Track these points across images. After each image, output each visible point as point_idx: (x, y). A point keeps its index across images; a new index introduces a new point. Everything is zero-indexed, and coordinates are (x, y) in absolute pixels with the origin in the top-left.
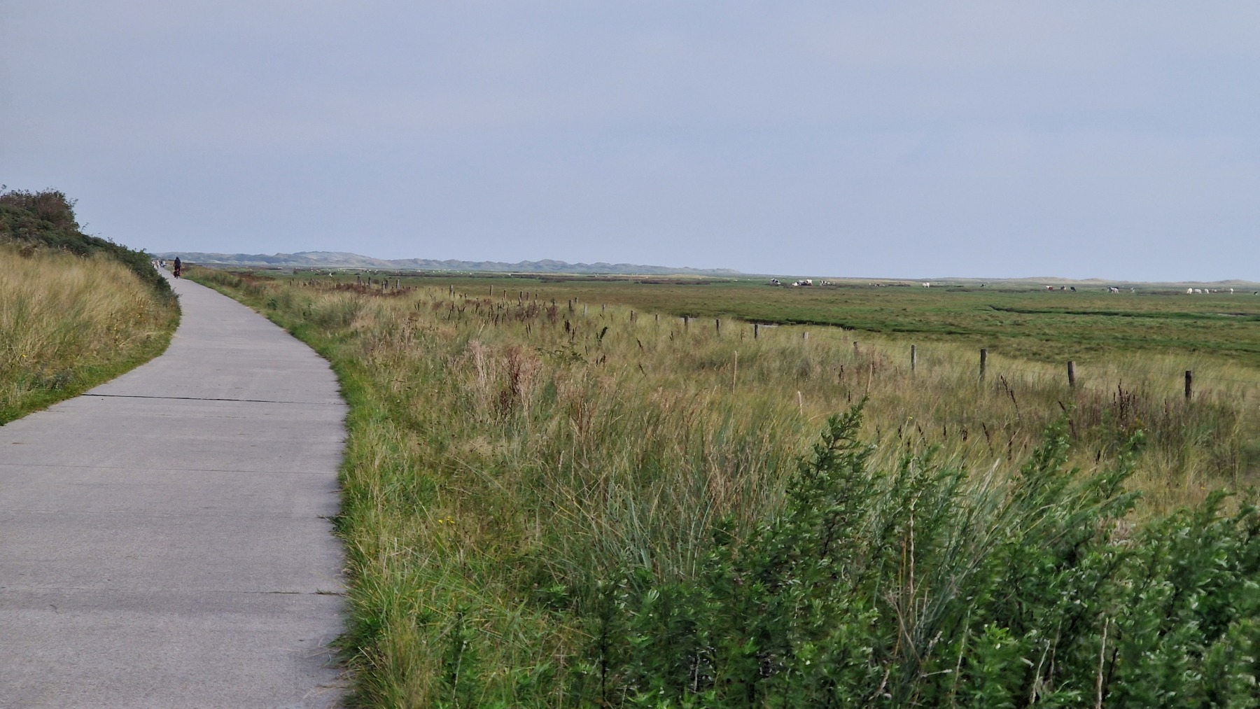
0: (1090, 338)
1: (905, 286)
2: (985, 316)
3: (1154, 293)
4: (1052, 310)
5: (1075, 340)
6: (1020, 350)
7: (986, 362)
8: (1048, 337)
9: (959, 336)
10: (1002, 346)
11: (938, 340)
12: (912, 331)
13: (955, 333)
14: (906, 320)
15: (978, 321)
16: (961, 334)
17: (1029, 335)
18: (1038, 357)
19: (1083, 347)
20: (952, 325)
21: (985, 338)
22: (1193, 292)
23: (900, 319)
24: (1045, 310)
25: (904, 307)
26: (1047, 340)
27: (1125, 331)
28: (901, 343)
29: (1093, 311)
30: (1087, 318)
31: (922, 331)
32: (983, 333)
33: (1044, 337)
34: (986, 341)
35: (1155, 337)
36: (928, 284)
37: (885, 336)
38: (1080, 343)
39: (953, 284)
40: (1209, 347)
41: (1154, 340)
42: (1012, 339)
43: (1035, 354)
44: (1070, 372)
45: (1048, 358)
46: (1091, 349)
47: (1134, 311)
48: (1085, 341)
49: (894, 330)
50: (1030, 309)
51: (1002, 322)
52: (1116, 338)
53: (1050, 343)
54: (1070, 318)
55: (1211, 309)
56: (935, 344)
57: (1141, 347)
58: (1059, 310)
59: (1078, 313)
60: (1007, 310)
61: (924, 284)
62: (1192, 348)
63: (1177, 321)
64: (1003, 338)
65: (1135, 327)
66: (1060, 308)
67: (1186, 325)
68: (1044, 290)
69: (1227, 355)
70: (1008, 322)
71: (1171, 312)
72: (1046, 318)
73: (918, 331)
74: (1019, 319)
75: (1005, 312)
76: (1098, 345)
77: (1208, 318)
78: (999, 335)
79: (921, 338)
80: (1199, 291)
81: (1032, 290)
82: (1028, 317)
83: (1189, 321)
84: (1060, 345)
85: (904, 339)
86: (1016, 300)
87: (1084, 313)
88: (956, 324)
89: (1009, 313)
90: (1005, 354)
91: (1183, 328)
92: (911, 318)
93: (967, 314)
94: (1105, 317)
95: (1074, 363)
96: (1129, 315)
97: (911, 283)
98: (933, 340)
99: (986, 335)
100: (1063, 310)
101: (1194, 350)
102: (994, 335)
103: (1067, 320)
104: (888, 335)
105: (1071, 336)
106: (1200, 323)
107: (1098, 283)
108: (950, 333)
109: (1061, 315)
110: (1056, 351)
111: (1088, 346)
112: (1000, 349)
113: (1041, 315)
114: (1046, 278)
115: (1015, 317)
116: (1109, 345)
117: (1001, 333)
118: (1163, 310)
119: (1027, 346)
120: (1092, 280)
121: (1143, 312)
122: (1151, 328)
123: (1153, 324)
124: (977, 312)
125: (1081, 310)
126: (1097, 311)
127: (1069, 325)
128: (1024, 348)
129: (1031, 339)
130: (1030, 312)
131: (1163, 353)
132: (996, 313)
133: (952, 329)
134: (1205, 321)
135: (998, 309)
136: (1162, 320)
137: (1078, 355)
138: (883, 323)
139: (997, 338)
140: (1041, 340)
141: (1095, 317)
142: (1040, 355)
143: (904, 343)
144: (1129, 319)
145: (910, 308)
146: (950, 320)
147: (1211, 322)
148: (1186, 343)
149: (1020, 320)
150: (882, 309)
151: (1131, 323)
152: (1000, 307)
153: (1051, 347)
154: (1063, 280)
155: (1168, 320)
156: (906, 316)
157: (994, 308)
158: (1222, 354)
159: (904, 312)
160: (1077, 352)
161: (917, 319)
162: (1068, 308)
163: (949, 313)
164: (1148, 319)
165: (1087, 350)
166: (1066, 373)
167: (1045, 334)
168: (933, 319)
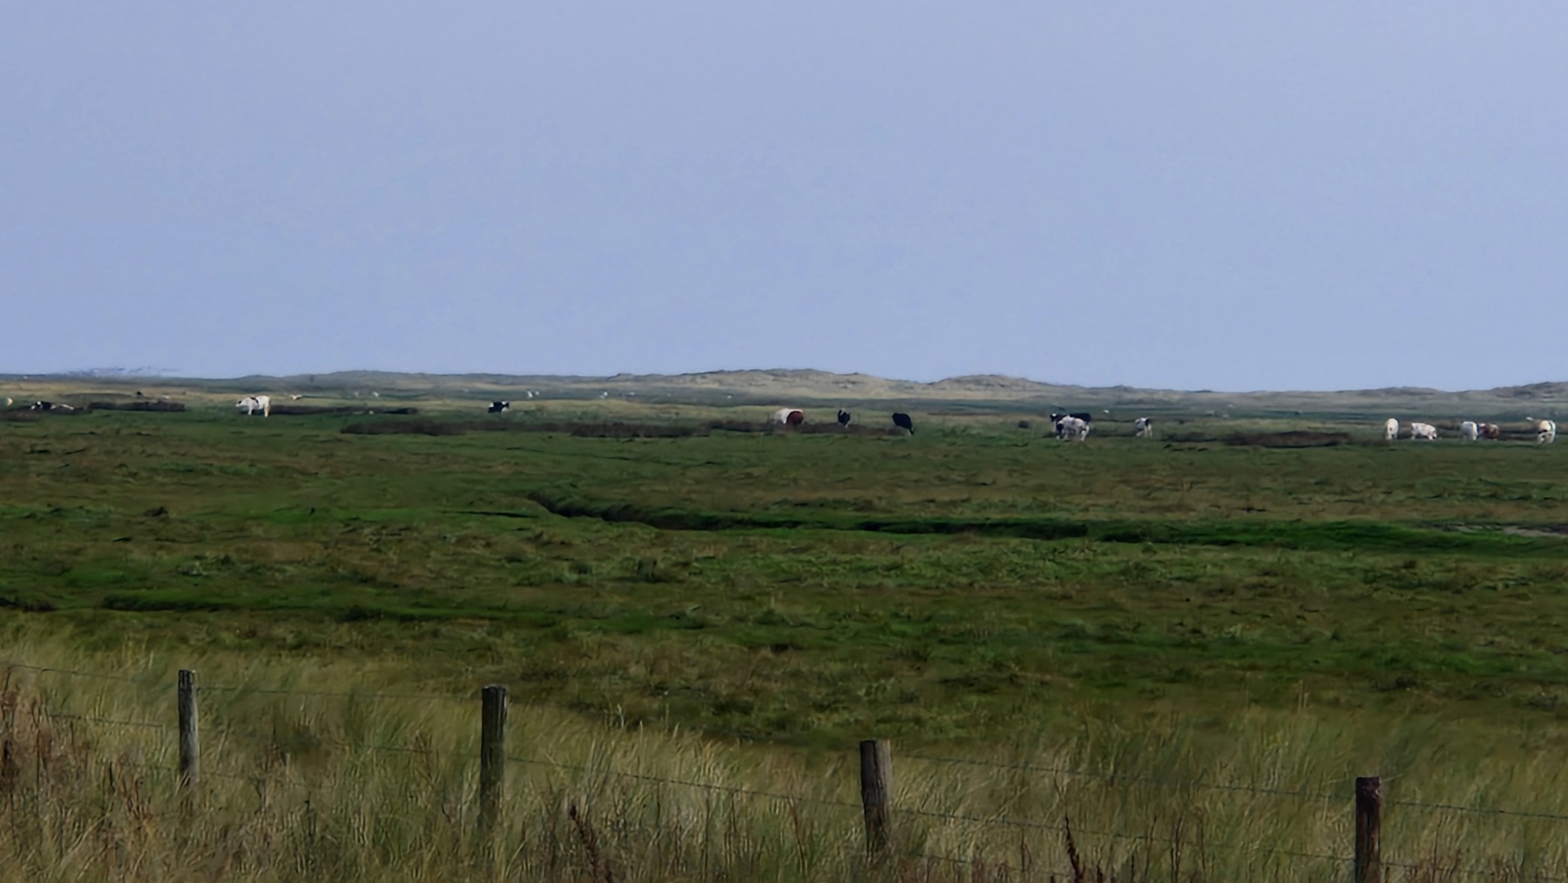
0: (961, 638)
1: (161, 407)
2: (509, 541)
3: (1237, 440)
4: (801, 514)
5: (899, 645)
6: (659, 689)
7: (508, 745)
8: (785, 633)
9: (393, 628)
10: (583, 674)
11: (300, 647)
12: (189, 607)
13: (376, 615)
14: (165, 557)
15: (479, 564)
16: (405, 619)
17: (700, 626)
18: (737, 719)
19: (932, 673)
20: (365, 581)
21: (509, 636)
22: (1403, 436)
23: (139, 555)
24: (774, 513)
25: (155, 501)
26: (779, 648)
27: (1113, 606)
28: (138, 661)
29: (980, 517)
30: (955, 551)
31: (234, 608)
32: (500, 617)
33: (762, 632)
34: (513, 651)
35: (1237, 629)
36: (264, 401)
37: (69, 629)
38: (918, 658)
39: (376, 401)
40: (1461, 670)
41: (1233, 641)
42: (629, 642)
43: (722, 708)
44: (870, 785)
45: (781, 724)
46: (968, 683)
47: (1152, 517)
48: (939, 651)
49: (111, 604)
50: (706, 512)
51: (582, 570)
52: (1074, 634)
53: (793, 661)
54: (877, 548)
55: (1474, 509)
56: (287, 663)
57: (1180, 676)
58: (828, 514)
59: (915, 529)
60: (608, 516)
61: (248, 402)
62: (1393, 677)
63: (1330, 560)
64: (588, 639)
65: (1154, 587)
66: (838, 504)
67: (1371, 578)
68: (770, 427)
69: (1535, 705)
70: (609, 568)
71: (1309, 520)
72: (774, 551)
73: (215, 608)
74: (657, 553)
75: (599, 524)
76: (998, 666)
77: (1465, 546)
78: (571, 624)
79: (228, 637)
80: (1427, 429)
81: (716, 425)
82: (700, 546)
83: (1383, 562)
84: (836, 668)
85: (152, 643)
86: (647, 469)
87: (941, 528)
88: (383, 574)
89: (615, 530)
90: (590, 709)
91: (1361, 589)
92: (185, 550)
93: (429, 533)
94: (1027, 545)
95: (886, 747)
96: (1130, 537)
97: (190, 398)
98: (281, 645)
99: (514, 623)
100: (850, 514)
101: (1401, 685)
102: (549, 625)
103: (868, 559)
104: (86, 626)
105: (883, 629)
106: (1427, 567)
107: (1003, 396)
108: (356, 615)
109: (839, 535)
110: (817, 693)
111: (955, 671)
112: (574, 687)
113: (754, 536)
114: (776, 374)
115: (638, 544)
116: (1042, 667)
117: (579, 614)
118: (1280, 514)
119: (693, 672)
120: (977, 381)
121: (1190, 520)
122: (1226, 591)
123: (1231, 573)
124: (473, 526)
125: (927, 515)
126: (995, 516)
127: (876, 580)
128: (677, 681)
129: (709, 640)
130: (709, 524)
131: (1270, 699)
132: (561, 528)
133: (366, 597)
134: (1451, 559)
135: (568, 512)
136: (1268, 558)
137: (909, 711)
138: (59, 570)
139: (561, 637)
140: (754, 647)
141: (986, 546)
142: (746, 710)
143: (150, 661)
144: (1133, 553)
145: (184, 507)
146: (355, 559)
147: (1474, 565)
148: (1366, 655)
149: (663, 560)
150: (58, 511)
151: (1141, 569)
152: (576, 499)
153: (796, 674)
154: (853, 380)
155: (1296, 557)
156: (163, 541)
157: (551, 507)
158: (1516, 703)
159: (153, 522)
160: (908, 699)
161: (210, 554)
162: (868, 506)
163: (353, 526)
164: (1210, 554)
165: (953, 686)
166: (850, 790)
167: (768, 620)
168: (279, 552)
